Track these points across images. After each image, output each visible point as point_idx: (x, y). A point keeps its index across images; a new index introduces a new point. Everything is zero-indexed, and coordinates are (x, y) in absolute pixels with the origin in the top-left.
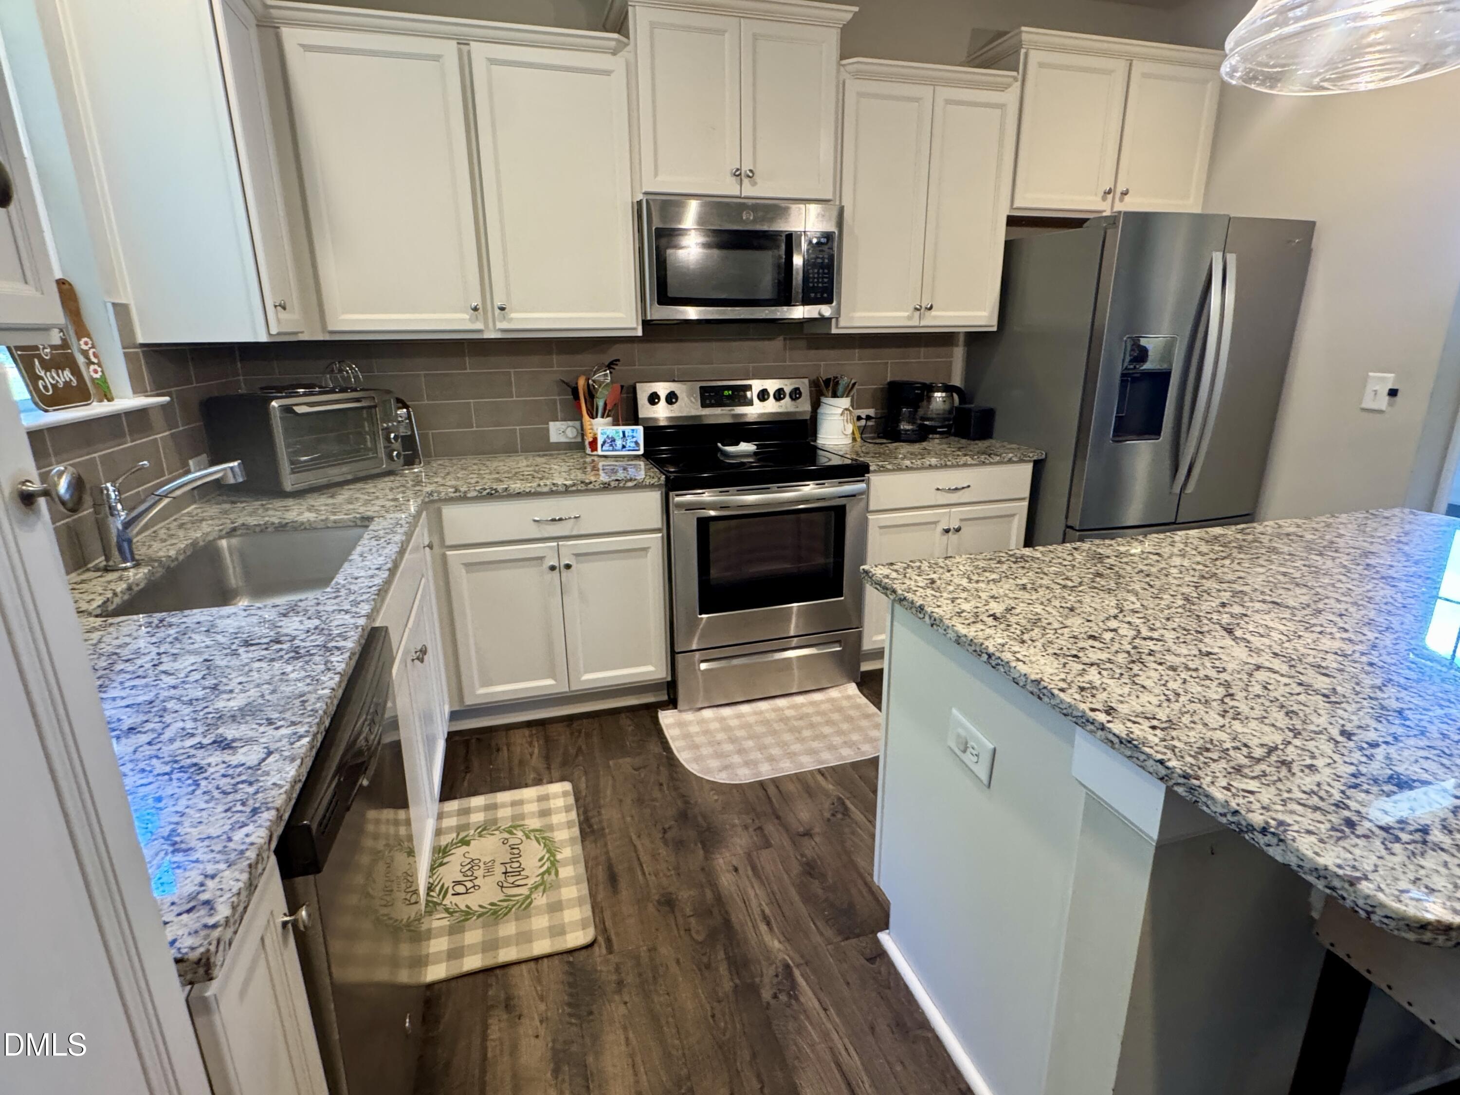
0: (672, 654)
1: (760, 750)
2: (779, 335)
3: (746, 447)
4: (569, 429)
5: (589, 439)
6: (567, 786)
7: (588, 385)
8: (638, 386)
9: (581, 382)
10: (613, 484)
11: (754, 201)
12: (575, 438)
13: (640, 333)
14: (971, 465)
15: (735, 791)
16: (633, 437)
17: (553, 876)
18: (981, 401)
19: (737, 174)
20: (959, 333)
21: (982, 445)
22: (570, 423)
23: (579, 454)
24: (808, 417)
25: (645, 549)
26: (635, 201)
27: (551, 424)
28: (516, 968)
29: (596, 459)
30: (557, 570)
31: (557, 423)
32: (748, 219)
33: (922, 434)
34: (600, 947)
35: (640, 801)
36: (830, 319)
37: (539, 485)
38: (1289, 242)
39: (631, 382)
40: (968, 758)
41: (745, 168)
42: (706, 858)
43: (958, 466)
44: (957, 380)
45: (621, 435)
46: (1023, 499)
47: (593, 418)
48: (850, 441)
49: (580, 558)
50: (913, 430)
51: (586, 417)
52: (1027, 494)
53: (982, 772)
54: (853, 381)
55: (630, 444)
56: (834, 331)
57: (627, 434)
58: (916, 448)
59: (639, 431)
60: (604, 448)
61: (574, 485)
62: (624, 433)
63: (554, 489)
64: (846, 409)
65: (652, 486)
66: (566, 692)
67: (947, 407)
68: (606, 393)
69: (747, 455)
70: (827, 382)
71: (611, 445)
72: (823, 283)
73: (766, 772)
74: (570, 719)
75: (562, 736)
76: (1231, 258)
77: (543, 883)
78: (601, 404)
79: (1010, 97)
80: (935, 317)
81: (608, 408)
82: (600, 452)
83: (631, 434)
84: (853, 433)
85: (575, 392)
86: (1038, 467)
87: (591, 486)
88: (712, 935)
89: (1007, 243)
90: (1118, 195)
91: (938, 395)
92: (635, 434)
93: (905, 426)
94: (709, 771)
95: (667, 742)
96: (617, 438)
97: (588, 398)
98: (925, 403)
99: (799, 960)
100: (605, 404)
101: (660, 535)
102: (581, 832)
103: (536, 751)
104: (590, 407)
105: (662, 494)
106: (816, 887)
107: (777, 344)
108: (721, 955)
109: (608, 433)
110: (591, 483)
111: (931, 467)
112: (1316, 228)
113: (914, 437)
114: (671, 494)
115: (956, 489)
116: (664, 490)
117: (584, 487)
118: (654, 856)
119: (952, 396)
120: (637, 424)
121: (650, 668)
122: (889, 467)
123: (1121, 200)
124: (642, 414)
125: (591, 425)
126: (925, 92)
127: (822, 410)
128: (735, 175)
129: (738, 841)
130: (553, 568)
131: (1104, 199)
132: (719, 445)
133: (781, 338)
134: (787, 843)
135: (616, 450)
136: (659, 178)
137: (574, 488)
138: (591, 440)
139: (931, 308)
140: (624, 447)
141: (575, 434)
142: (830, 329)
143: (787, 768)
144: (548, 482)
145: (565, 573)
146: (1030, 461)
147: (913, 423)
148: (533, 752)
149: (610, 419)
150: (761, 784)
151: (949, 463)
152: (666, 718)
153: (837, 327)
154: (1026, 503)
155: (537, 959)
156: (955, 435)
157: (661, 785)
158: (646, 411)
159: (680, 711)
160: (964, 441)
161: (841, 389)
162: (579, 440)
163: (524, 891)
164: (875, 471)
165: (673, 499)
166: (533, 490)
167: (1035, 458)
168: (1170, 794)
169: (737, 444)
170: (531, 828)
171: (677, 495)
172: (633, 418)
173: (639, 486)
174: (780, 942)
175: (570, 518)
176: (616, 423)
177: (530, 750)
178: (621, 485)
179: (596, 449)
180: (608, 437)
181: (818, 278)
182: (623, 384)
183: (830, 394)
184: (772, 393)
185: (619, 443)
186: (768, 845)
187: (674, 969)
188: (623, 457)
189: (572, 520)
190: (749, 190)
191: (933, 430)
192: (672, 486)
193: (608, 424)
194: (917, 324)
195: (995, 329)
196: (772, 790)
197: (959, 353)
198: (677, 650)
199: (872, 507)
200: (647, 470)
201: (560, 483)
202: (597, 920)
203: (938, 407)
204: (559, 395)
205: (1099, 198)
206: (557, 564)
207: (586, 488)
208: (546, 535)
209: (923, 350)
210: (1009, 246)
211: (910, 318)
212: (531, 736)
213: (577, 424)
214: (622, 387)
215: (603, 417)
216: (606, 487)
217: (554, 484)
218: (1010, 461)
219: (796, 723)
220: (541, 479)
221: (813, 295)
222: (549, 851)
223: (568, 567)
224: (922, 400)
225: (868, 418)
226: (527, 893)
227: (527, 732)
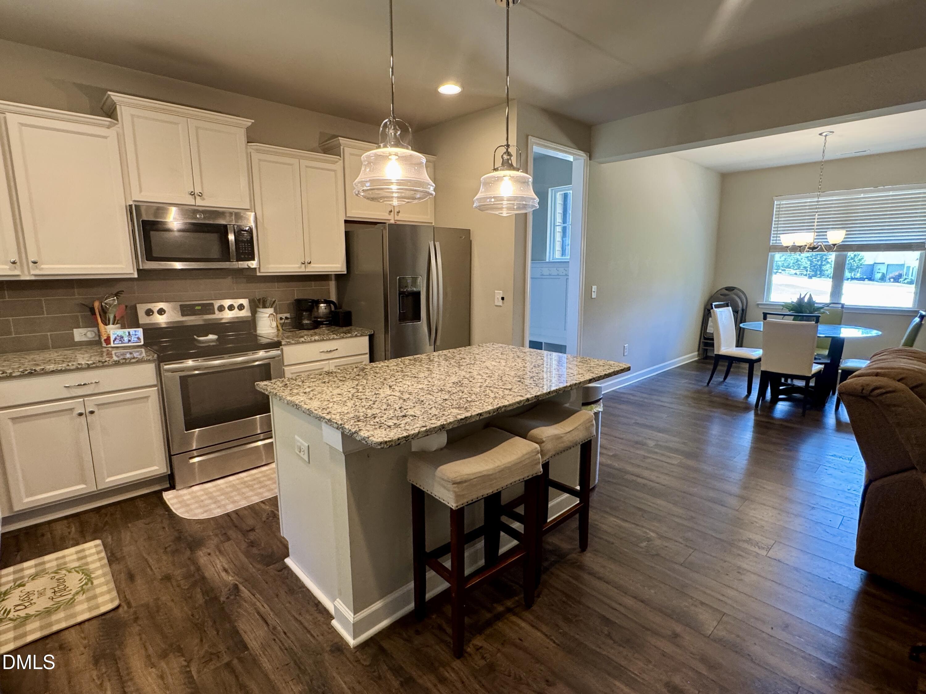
0: (170, 457)
1: (228, 499)
2: (230, 276)
3: (211, 337)
4: (89, 333)
5: (104, 337)
6: (98, 542)
7: (102, 306)
8: (138, 306)
9: (97, 305)
10: (121, 361)
11: (204, 208)
12: (94, 338)
13: (136, 276)
14: (336, 339)
15: (212, 521)
16: (136, 335)
17: (90, 585)
18: (346, 308)
19: (192, 194)
20: (331, 275)
21: (345, 329)
22: (89, 329)
23: (98, 347)
24: (250, 319)
25: (147, 397)
26: (128, 204)
27: (75, 330)
28: (66, 632)
29: (110, 349)
30: (84, 415)
31: (79, 329)
32: (201, 217)
33: (316, 325)
34: (123, 607)
35: (150, 538)
36: (255, 269)
37: (68, 365)
38: (461, 237)
39: (133, 303)
40: (301, 454)
41: (197, 191)
42: (192, 554)
43: (330, 339)
44: (333, 297)
45: (127, 334)
46: (366, 354)
47: (106, 325)
48: (276, 331)
49: (100, 407)
50: (310, 324)
51: (101, 325)
52: (367, 351)
53: (306, 457)
54: (273, 300)
55: (134, 339)
56: (258, 274)
57: (131, 333)
58: (312, 332)
59: (140, 332)
60: (115, 342)
61: (94, 363)
62: (129, 333)
63: (79, 366)
64: (271, 314)
65: (148, 361)
66: (95, 491)
67: (327, 311)
68: (115, 310)
69: (212, 341)
70: (259, 300)
71: (121, 340)
72: (248, 250)
73: (231, 508)
74: (98, 510)
75: (94, 519)
76: (437, 244)
77: (82, 589)
78: (112, 317)
79: (338, 166)
80: (314, 267)
81: (117, 318)
82: (112, 345)
83: (134, 333)
84: (277, 326)
85: (92, 310)
86: (372, 338)
87: (106, 363)
88: (194, 585)
89: (346, 232)
90: (396, 213)
91: (322, 305)
92: (137, 333)
93: (306, 322)
94: (195, 515)
95: (168, 507)
96: (124, 336)
97: (102, 314)
98: (315, 309)
99: (241, 580)
100: (115, 317)
101: (156, 388)
102: (108, 561)
103: (73, 529)
104: (103, 319)
105: (156, 365)
106: (255, 551)
107: (228, 281)
108: (199, 590)
109: (118, 333)
110: (106, 361)
111: (315, 341)
112: (471, 233)
113: (311, 327)
114: (162, 364)
115: (331, 351)
116: (157, 363)
117: (101, 364)
118: (159, 561)
119: (330, 306)
120: (139, 327)
121: (156, 468)
122: (293, 342)
123: (398, 215)
124: (141, 322)
125: (105, 329)
126: (295, 161)
127: (259, 315)
128: (191, 194)
129: (212, 542)
130: (81, 414)
131: (390, 214)
132: (195, 337)
133: (229, 277)
134: (240, 536)
135: (124, 343)
136: (142, 194)
137: (94, 365)
138: (105, 338)
139: (310, 263)
140: (129, 341)
141: (94, 335)
142: (256, 273)
143: (244, 504)
144: (74, 363)
145: (90, 417)
146: (366, 335)
147: (310, 320)
148: (71, 531)
149: (118, 325)
150: (228, 515)
151: (325, 338)
152: (168, 496)
153: (260, 272)
154: (368, 356)
155: (80, 624)
156: (334, 325)
157: (164, 528)
158: (143, 319)
159: (177, 490)
160: (337, 328)
161: (268, 304)
162: (97, 339)
163: (70, 596)
164: (285, 345)
165: (163, 367)
166: (63, 369)
167: (369, 334)
168: (343, 434)
169: (207, 336)
170: (72, 567)
171: (165, 365)
172: (136, 324)
173: (140, 361)
174: (232, 577)
175: (92, 383)
176: (123, 327)
177: (69, 530)
178: (128, 361)
179: (110, 344)
180: (118, 336)
181: (245, 248)
182: (127, 304)
183: (261, 306)
184: (226, 307)
185: (126, 339)
186: (229, 539)
187: (170, 604)
188: (129, 347)
189: (93, 385)
190: (199, 202)
191: (321, 323)
192: (162, 359)
193: (118, 328)
194: (304, 270)
195: (345, 273)
196: (234, 516)
197: (332, 285)
198: (172, 454)
199: (285, 364)
200: (146, 352)
201: (83, 363)
202: (121, 597)
203: (323, 313)
204: (80, 312)
205: (387, 214)
206: (83, 411)
207: (103, 365)
208: (74, 395)
209: (313, 283)
210: (347, 234)
211: (300, 267)
212: (68, 523)
213: (95, 329)
214: (126, 306)
215: (113, 324)
216: (117, 364)
217: (79, 364)
218: (356, 336)
219: (250, 483)
220: (69, 362)
221: (243, 256)
222: (86, 575)
223: (92, 412)
224: (313, 308)
225: (287, 318)
226: (72, 597)
227: (65, 521)
